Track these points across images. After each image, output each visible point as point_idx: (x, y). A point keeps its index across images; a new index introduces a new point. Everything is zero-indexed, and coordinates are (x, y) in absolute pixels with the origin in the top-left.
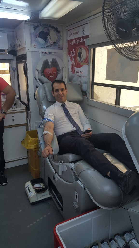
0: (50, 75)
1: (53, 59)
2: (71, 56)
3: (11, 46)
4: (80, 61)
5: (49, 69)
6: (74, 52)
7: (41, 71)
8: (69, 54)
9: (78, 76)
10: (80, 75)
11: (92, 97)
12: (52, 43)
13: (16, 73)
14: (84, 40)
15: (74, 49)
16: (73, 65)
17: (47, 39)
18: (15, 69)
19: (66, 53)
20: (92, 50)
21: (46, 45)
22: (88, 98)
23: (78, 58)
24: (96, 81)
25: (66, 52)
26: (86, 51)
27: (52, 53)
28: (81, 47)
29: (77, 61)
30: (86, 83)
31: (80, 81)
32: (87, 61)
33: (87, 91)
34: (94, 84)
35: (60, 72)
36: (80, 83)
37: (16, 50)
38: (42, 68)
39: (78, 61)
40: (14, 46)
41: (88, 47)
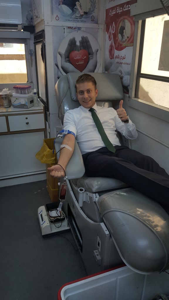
0: (78, 61)
1: (83, 38)
2: (110, 33)
3: (28, 19)
4: (122, 41)
5: (76, 52)
6: (114, 27)
7: (65, 55)
8: (107, 30)
9: (118, 63)
10: (121, 61)
11: (136, 96)
12: (83, 14)
13: (33, 57)
14: (129, 7)
15: (114, 22)
16: (111, 46)
17: (75, 7)
18: (32, 53)
19: (103, 28)
20: (140, 22)
21: (74, 16)
22: (129, 97)
23: (120, 35)
24: (143, 71)
25: (102, 26)
26: (131, 25)
27: (82, 29)
28: (124, 19)
29: (117, 40)
30: (129, 74)
31: (121, 71)
32: (131, 41)
33: (129, 86)
34: (140, 75)
35: (92, 57)
36: (120, 74)
37: (34, 25)
38: (66, 51)
39: (119, 40)
40: (32, 19)
41: (134, 19)
